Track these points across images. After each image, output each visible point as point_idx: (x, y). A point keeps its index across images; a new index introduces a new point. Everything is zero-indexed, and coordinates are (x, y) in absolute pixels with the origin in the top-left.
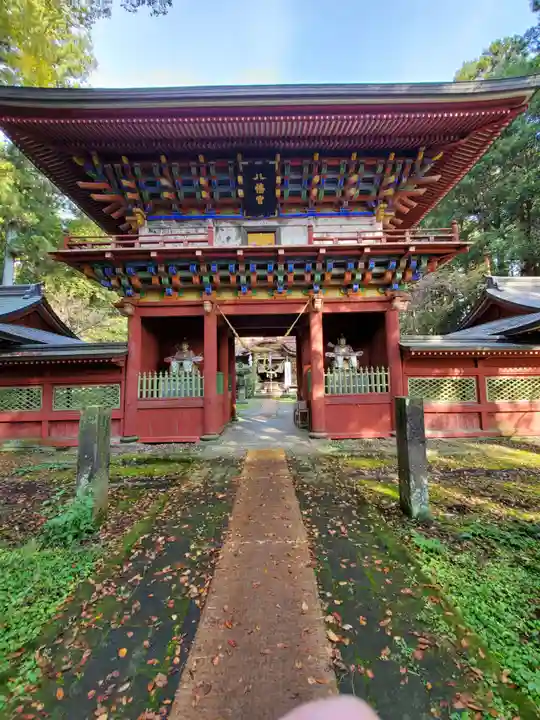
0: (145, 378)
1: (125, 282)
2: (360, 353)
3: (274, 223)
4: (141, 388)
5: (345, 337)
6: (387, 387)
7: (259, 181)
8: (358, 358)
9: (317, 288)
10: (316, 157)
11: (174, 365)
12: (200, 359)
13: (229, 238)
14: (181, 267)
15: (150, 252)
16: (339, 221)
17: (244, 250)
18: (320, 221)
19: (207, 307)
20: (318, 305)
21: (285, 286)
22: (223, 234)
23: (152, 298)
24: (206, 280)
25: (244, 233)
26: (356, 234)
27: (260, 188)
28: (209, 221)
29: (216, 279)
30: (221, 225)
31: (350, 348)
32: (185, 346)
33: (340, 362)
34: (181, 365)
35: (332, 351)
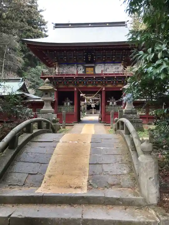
0: (59, 107)
2: (116, 101)
3: (93, 65)
4: (58, 109)
9: (104, 85)
11: (65, 103)
12: (72, 102)
13: (81, 69)
14: (69, 79)
15: (63, 77)
16: (112, 64)
17: (85, 77)
18: (106, 64)
19: (75, 89)
20: (104, 89)
21: (96, 84)
22: (79, 68)
23: (61, 86)
24: (75, 83)
25: (85, 68)
26: (113, 73)
27: (89, 58)
28: (76, 65)
29: (78, 82)
30: (79, 65)
31: (114, 99)
32: (67, 98)
33: (111, 103)
34: (67, 104)
35: (109, 100)
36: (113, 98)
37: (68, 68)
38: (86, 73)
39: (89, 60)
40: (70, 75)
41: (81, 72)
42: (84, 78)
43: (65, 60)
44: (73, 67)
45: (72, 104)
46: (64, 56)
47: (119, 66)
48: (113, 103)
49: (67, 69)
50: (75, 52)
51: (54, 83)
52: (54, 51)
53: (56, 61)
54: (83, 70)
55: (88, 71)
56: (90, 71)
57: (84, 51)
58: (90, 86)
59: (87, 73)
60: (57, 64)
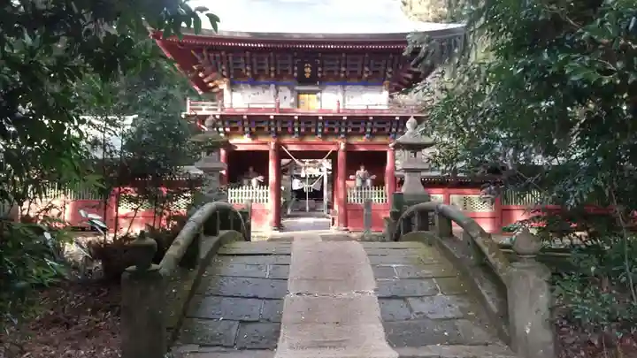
2: (373, 177)
6: (386, 200)
7: (307, 67)
8: (372, 180)
9: (342, 136)
11: (245, 182)
12: (262, 178)
13: (285, 98)
14: (258, 121)
15: (242, 116)
17: (299, 116)
19: (273, 146)
20: (342, 147)
22: (282, 95)
24: (273, 129)
25: (297, 94)
26: (365, 107)
27: (308, 70)
28: (273, 86)
29: (279, 129)
30: (281, 88)
31: (367, 173)
32: (251, 169)
33: (359, 182)
34: (250, 182)
35: (354, 175)
36: (362, 168)
37: (254, 94)
38: (298, 106)
39: (308, 75)
40: (259, 110)
41: (286, 104)
42: (296, 118)
43: (248, 74)
44: (267, 91)
46: (246, 65)
48: (364, 182)
49: (252, 96)
53: (224, 77)
54: (293, 100)
55: (302, 103)
56: (307, 102)
57: (296, 54)
60: (226, 83)
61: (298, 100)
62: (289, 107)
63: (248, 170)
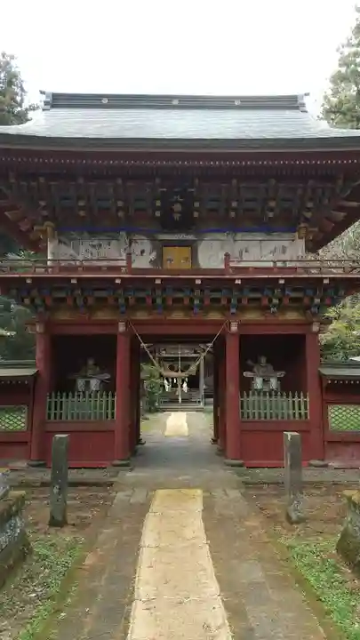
0: (54, 399)
1: (38, 301)
2: (281, 374)
3: (190, 237)
4: (50, 409)
5: (265, 356)
6: (306, 414)
7: (177, 202)
8: (279, 379)
9: (233, 310)
10: (234, 181)
11: (80, 383)
12: (107, 376)
13: (142, 252)
14: (97, 289)
15: (70, 279)
16: (259, 236)
17: (162, 279)
18: (239, 236)
19: (122, 328)
20: (234, 328)
21: (201, 308)
22: (137, 248)
23: (63, 316)
24: (121, 301)
25: (160, 247)
26: (271, 264)
27: (178, 207)
28: (123, 234)
29: (132, 301)
30: (137, 237)
31: (270, 367)
32: (91, 362)
33: (258, 383)
34: (88, 384)
35: (251, 371)
36: (263, 360)
37: (94, 246)
38: (162, 266)
39: (177, 216)
40: (99, 269)
41: (143, 262)
42: (158, 282)
43: (82, 213)
44: (114, 242)
45: (108, 387)
46: (79, 198)
47: (286, 243)
48: (266, 382)
49: (90, 249)
50: (120, 181)
51: (32, 301)
52: (34, 176)
53: (46, 218)
54: (153, 256)
55: (171, 260)
56: (177, 260)
57: (158, 181)
58: (178, 316)
59: (168, 266)
60: (49, 229)
61: (160, 256)
62: (148, 266)
63: (86, 363)
